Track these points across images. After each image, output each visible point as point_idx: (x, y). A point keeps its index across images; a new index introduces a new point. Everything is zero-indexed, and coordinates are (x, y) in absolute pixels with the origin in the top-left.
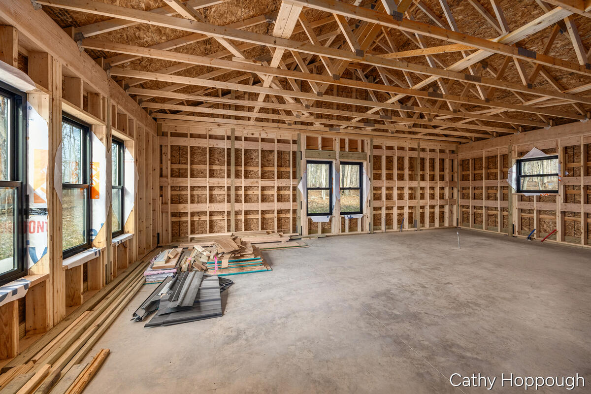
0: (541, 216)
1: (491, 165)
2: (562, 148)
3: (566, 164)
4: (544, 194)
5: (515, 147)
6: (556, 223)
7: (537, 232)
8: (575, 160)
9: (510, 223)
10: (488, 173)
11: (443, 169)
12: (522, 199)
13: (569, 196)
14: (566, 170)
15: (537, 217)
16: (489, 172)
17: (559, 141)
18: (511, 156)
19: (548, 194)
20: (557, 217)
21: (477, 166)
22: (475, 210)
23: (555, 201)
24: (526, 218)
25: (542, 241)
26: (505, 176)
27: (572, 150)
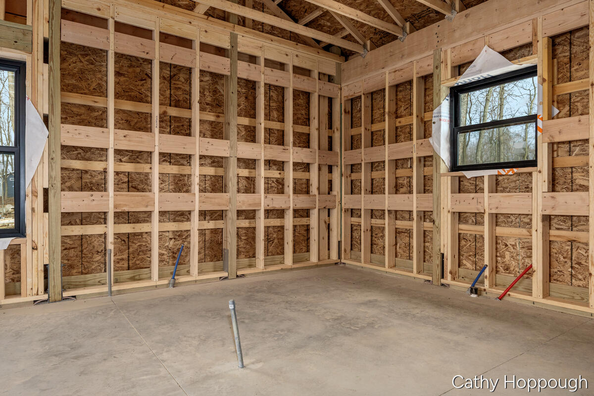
0: (500, 231)
1: (402, 108)
2: (546, 39)
3: (553, 86)
4: (506, 170)
5: (446, 51)
6: (530, 248)
7: (491, 272)
8: (575, 74)
9: (436, 249)
10: (397, 128)
11: (309, 119)
12: (460, 187)
13: (559, 173)
14: (553, 101)
15: (492, 231)
16: (398, 124)
17: (540, 20)
18: (439, 76)
19: (515, 170)
20: (534, 233)
21: (377, 115)
22: (374, 221)
23: (528, 189)
24: (469, 238)
25: (501, 298)
26: (426, 132)
27: (567, 48)
